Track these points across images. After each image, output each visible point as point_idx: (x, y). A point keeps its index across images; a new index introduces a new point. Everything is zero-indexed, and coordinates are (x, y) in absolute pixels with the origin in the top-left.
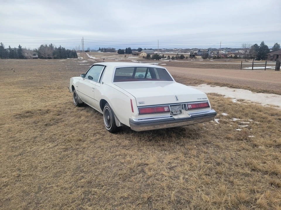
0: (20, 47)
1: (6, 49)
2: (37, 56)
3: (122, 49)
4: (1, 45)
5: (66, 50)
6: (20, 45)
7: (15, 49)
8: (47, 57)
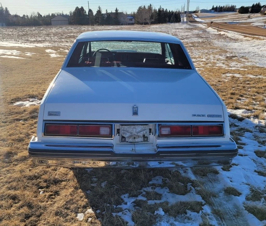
0: (117, 10)
1: (103, 14)
2: (133, 21)
3: (245, 6)
4: (99, 9)
5: (169, 11)
6: (116, 9)
7: (112, 13)
8: (144, 21)
